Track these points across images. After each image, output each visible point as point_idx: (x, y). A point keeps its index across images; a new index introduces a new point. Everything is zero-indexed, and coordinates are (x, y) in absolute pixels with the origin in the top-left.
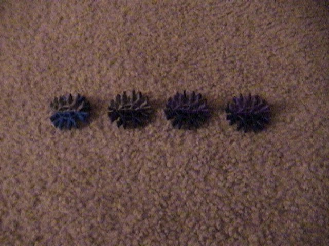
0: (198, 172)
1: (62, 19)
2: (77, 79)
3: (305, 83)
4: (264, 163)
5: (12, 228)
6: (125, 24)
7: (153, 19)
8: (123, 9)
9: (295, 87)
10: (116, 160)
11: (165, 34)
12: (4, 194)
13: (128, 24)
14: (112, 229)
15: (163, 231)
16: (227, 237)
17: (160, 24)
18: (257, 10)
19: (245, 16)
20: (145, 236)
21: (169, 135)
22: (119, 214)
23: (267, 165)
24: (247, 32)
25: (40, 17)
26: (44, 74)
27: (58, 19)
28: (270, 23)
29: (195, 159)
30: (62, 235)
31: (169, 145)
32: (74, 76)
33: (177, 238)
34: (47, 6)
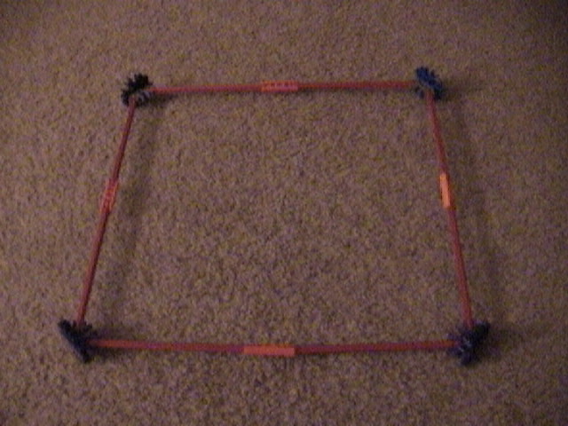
0: (244, 329)
1: (107, 157)
2: (124, 230)
3: (367, 236)
4: (312, 320)
5: (59, 382)
6: (178, 166)
7: (209, 161)
8: (177, 148)
9: (356, 241)
10: (164, 316)
11: (222, 180)
12: (50, 350)
13: (182, 165)
14: (158, 382)
15: (207, 385)
16: (268, 391)
17: (216, 167)
18: (326, 151)
19: (313, 157)
20: (190, 389)
21: (218, 291)
22: (165, 369)
23: (315, 322)
24: (312, 177)
25: (82, 153)
26: (88, 224)
27: (103, 157)
28: (340, 166)
29: (242, 315)
30: (108, 388)
31: (217, 302)
32: (121, 226)
33: (220, 391)
34: (91, 141)
